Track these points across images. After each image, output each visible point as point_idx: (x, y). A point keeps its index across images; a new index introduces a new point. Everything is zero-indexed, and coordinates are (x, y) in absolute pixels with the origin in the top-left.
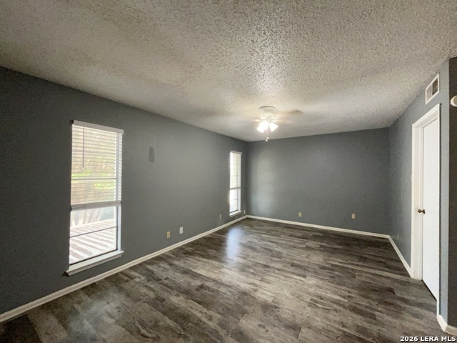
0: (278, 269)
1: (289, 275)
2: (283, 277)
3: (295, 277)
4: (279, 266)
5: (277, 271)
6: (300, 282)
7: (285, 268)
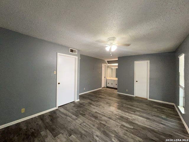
0: (105, 116)
1: (102, 113)
2: (105, 113)
3: (99, 112)
4: (104, 118)
5: (106, 115)
6: (99, 110)
7: (101, 116)
